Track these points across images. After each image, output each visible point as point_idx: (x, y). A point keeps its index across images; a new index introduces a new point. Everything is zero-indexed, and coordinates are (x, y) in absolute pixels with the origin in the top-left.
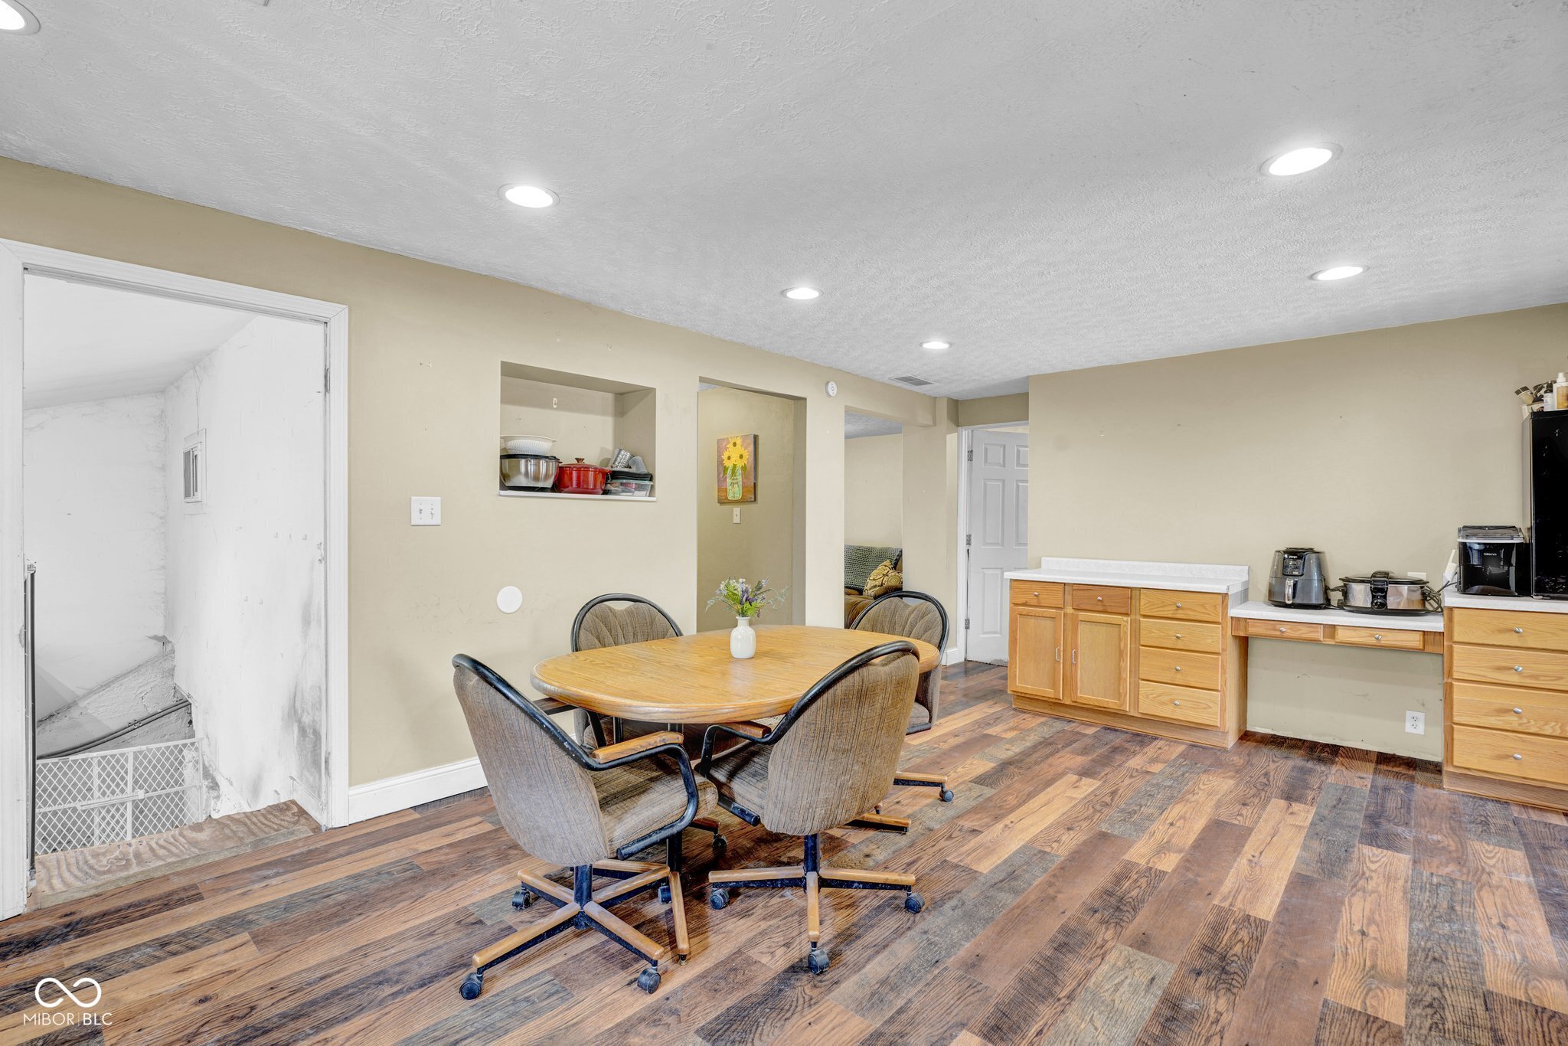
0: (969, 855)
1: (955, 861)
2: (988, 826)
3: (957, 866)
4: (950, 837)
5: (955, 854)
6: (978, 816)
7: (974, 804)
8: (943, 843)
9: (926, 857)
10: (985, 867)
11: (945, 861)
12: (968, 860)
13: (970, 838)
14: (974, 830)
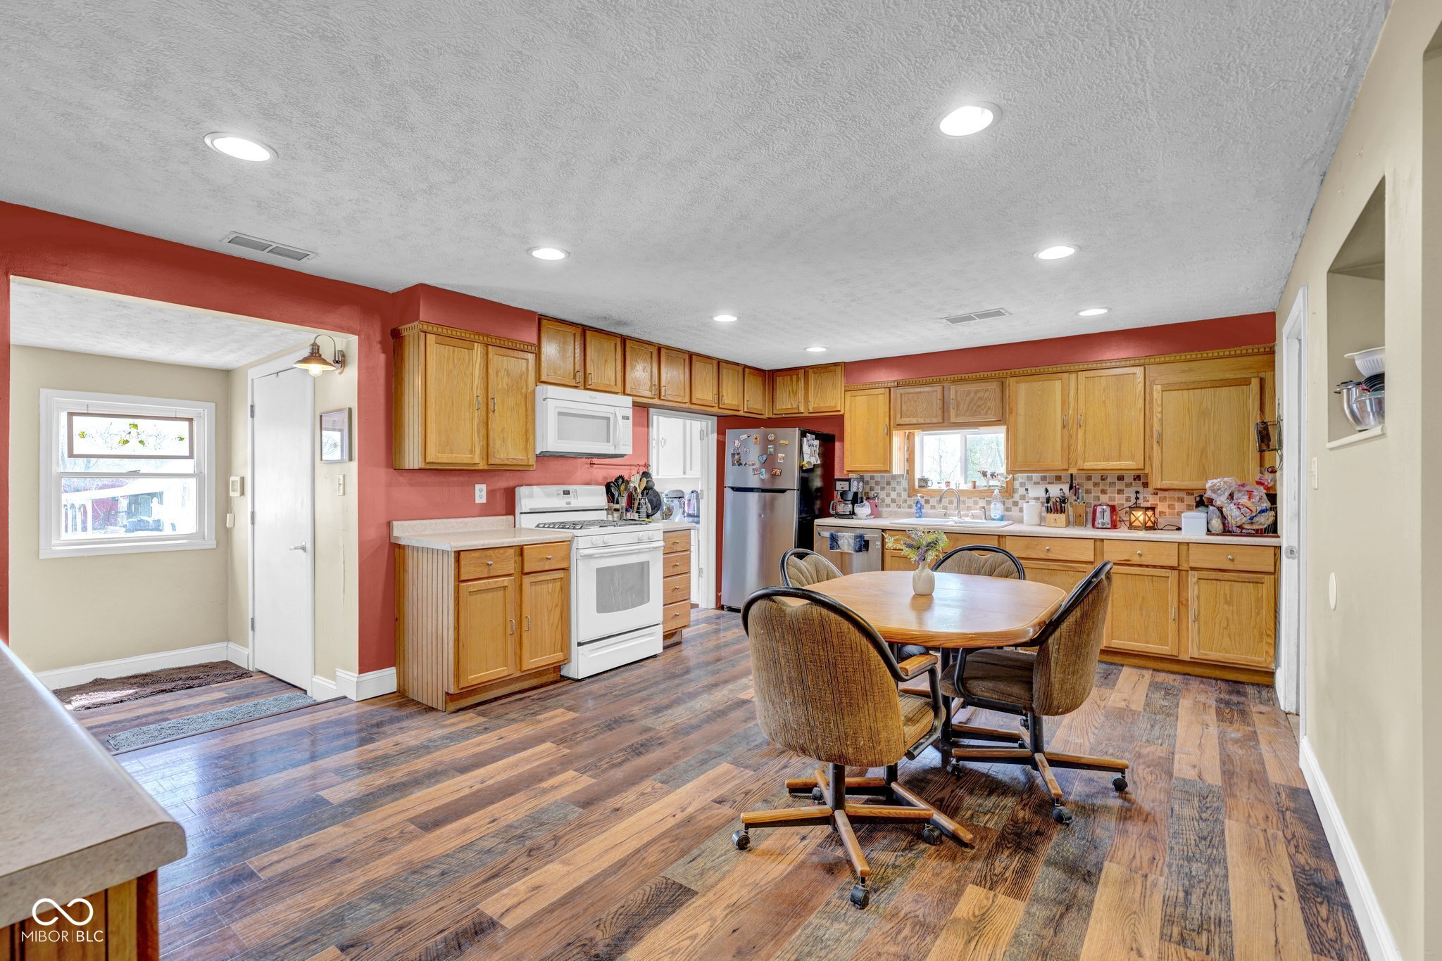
0: (734, 777)
1: (747, 771)
2: (703, 809)
3: (746, 767)
4: (747, 794)
5: (745, 777)
6: (709, 822)
7: (708, 843)
8: (755, 787)
9: (771, 773)
10: (724, 767)
11: (755, 771)
12: (736, 772)
13: (727, 794)
14: (720, 802)
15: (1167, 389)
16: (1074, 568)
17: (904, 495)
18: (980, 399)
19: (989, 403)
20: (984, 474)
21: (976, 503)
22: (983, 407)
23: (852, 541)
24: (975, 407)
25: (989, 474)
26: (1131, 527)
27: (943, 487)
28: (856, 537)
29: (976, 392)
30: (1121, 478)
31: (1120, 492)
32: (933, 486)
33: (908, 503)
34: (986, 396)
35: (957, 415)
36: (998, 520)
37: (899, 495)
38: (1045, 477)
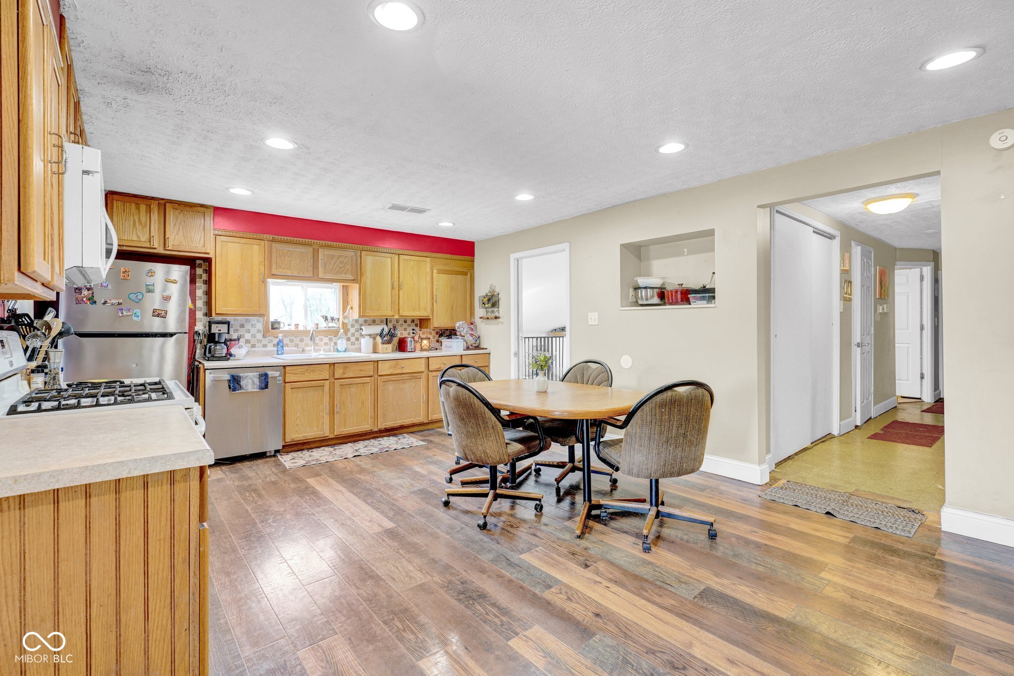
15: (439, 272)
16: (414, 376)
17: (259, 336)
18: (341, 262)
19: (347, 266)
20: (326, 319)
21: (321, 340)
22: (343, 268)
23: (257, 381)
24: (337, 268)
25: (329, 319)
26: (422, 350)
27: (293, 328)
28: (261, 376)
29: (339, 257)
30: (405, 322)
31: (405, 329)
32: (284, 327)
33: (263, 343)
34: (345, 261)
35: (325, 273)
36: (343, 351)
37: (254, 336)
38: (367, 320)
